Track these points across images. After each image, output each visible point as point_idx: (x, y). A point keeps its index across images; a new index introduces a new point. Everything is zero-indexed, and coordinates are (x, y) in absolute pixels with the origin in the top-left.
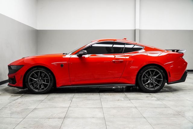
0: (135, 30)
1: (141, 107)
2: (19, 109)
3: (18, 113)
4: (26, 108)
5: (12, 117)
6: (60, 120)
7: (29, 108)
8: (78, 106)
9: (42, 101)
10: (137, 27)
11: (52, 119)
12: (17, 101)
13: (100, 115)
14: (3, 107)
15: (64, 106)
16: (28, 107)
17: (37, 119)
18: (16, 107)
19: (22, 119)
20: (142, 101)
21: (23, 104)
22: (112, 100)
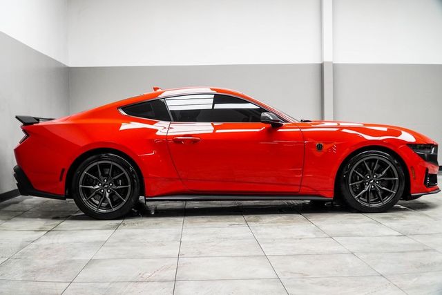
0: (322, 66)
1: (367, 253)
2: (50, 262)
3: (52, 271)
4: (68, 258)
5: (38, 279)
6: (165, 284)
7: (74, 258)
8: (200, 253)
9: (103, 244)
10: (328, 58)
11: (145, 285)
12: (38, 243)
13: (265, 272)
14: (8, 256)
15: (165, 253)
16: (73, 256)
17: (106, 285)
18: (42, 256)
19: (65, 285)
20: (364, 238)
21: (58, 251)
22: (286, 238)
